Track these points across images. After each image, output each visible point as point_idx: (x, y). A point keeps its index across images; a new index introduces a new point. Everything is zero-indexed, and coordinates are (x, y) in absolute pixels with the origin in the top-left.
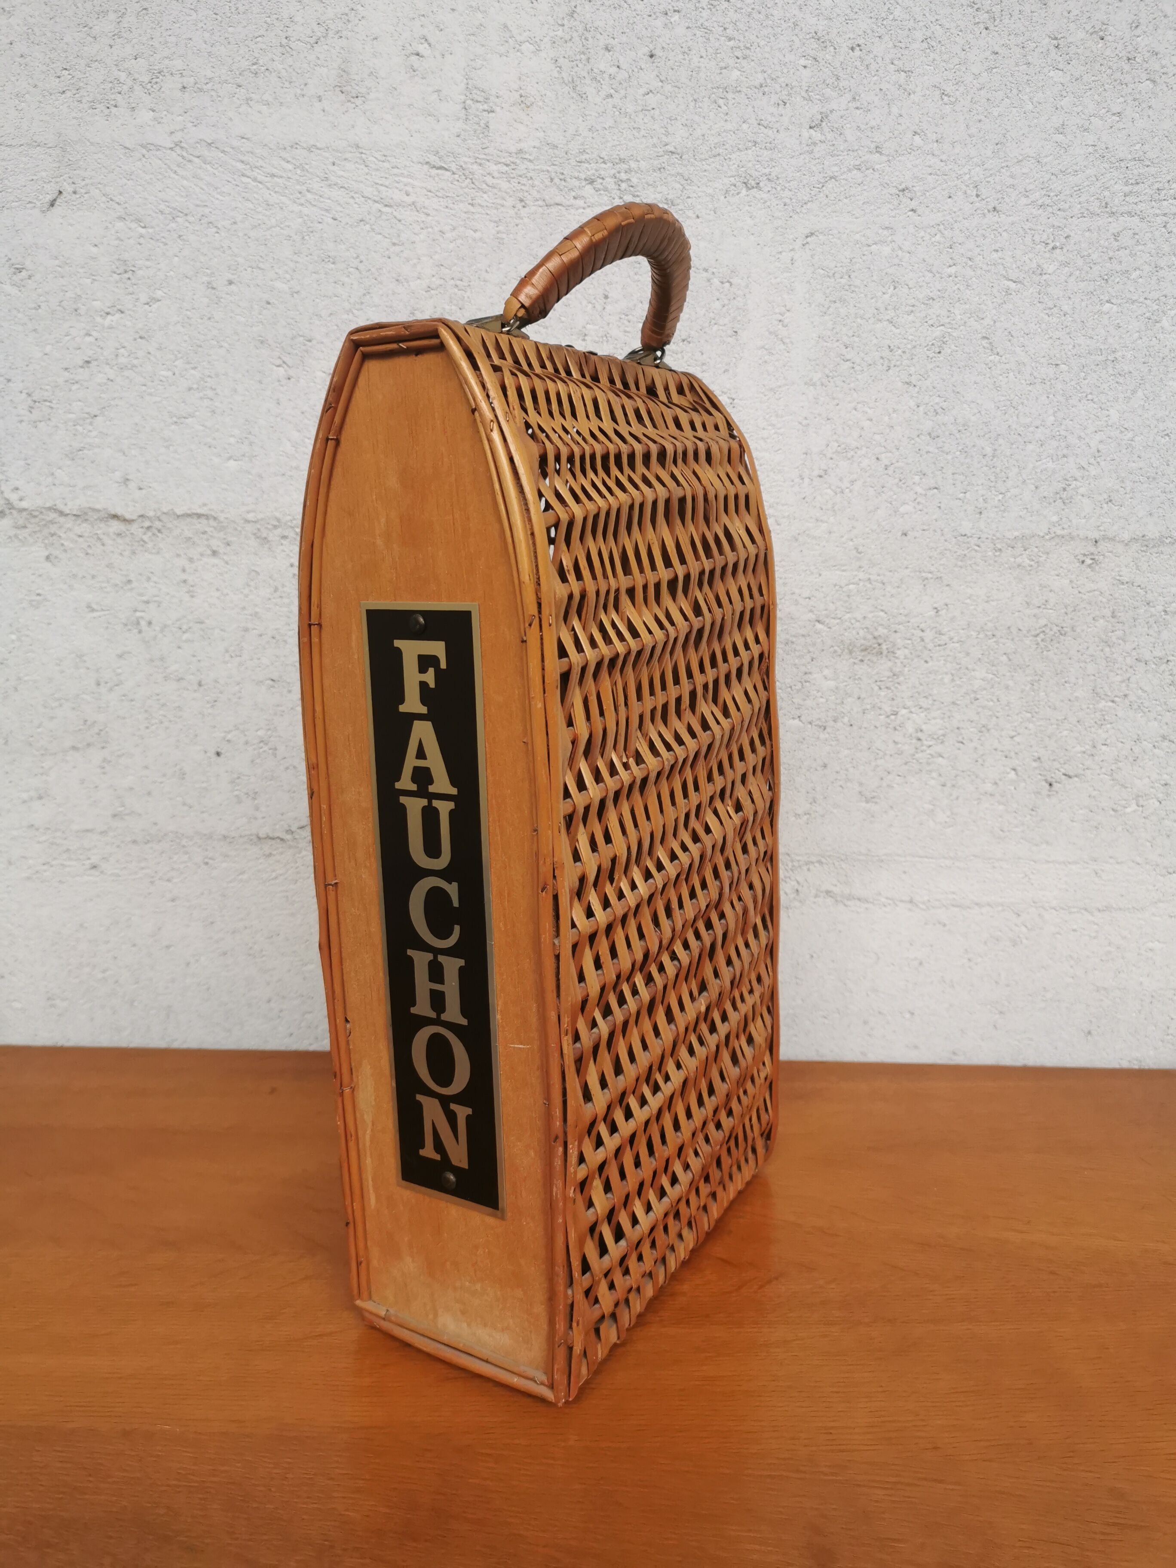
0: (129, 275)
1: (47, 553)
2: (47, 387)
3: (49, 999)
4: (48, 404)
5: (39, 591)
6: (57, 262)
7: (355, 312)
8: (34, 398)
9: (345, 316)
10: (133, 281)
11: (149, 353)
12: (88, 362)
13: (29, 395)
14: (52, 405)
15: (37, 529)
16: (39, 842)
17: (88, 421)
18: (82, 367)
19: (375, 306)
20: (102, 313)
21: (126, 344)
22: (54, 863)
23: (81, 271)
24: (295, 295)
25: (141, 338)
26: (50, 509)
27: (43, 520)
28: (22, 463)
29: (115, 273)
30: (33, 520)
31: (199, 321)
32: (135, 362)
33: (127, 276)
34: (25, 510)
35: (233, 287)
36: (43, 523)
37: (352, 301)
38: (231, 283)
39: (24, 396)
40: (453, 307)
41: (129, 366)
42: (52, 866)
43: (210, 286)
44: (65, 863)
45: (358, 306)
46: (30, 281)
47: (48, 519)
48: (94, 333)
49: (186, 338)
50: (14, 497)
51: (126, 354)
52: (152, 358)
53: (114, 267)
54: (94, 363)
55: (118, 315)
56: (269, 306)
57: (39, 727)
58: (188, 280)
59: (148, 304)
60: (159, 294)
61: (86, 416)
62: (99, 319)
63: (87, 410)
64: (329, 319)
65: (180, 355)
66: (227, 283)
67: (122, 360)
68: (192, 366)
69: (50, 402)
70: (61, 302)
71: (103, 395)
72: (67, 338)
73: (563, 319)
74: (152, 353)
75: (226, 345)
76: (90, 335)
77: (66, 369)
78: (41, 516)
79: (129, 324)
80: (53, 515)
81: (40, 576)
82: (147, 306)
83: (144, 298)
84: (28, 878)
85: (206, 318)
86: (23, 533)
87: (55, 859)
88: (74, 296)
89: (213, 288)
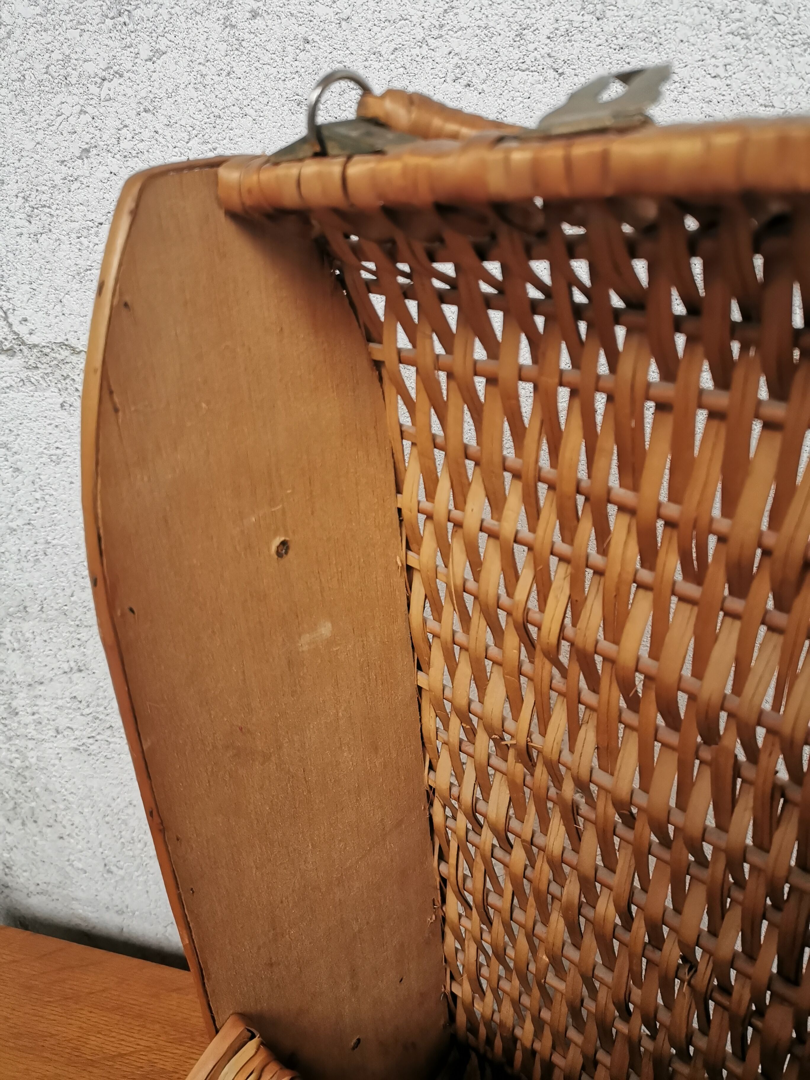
0: (125, 18)
1: (61, 400)
2: (44, 188)
3: (105, 865)
4: (47, 210)
5: (57, 445)
6: (38, 10)
7: (431, 41)
8: (32, 204)
9: (417, 51)
10: (131, 27)
11: (157, 132)
12: (87, 151)
13: (26, 199)
14: (53, 212)
15: (49, 370)
16: (82, 715)
17: (93, 231)
18: (80, 158)
19: (461, 29)
20: (97, 79)
21: (127, 122)
22: (98, 737)
23: (67, 18)
24: (343, 23)
25: (145, 111)
26: (61, 345)
27: (55, 358)
28: (27, 287)
29: (107, 17)
30: (44, 360)
31: (216, 78)
32: (141, 146)
33: (121, 19)
34: (35, 346)
35: (259, 22)
36: (55, 362)
37: (426, 24)
38: (255, 14)
39: (20, 200)
40: (587, 18)
41: (134, 153)
42: (96, 741)
43: (227, 23)
44: (109, 739)
45: (435, 33)
46: (9, 41)
47: (60, 357)
48: (89, 109)
49: (201, 106)
50: (23, 330)
51: (129, 136)
52: (160, 139)
53: (104, 8)
54: (94, 151)
55: (116, 81)
56: (308, 46)
57: (72, 596)
58: (199, 17)
59: (151, 60)
60: (163, 44)
61: (91, 224)
62: (94, 89)
63: (92, 216)
64: (393, 57)
65: (195, 132)
66: (248, 15)
67: (125, 144)
68: (210, 146)
69: (49, 207)
70: (47, 67)
71: (107, 196)
72: (60, 119)
73: (780, 18)
74: (160, 131)
75: (251, 112)
76: (86, 112)
77: (63, 162)
78: (52, 355)
79: (130, 92)
80: (65, 353)
81: (57, 426)
82: (150, 63)
83: (145, 52)
84: (76, 749)
85: (224, 73)
86: (36, 375)
87: (99, 734)
88: (61, 57)
89: (233, 26)
